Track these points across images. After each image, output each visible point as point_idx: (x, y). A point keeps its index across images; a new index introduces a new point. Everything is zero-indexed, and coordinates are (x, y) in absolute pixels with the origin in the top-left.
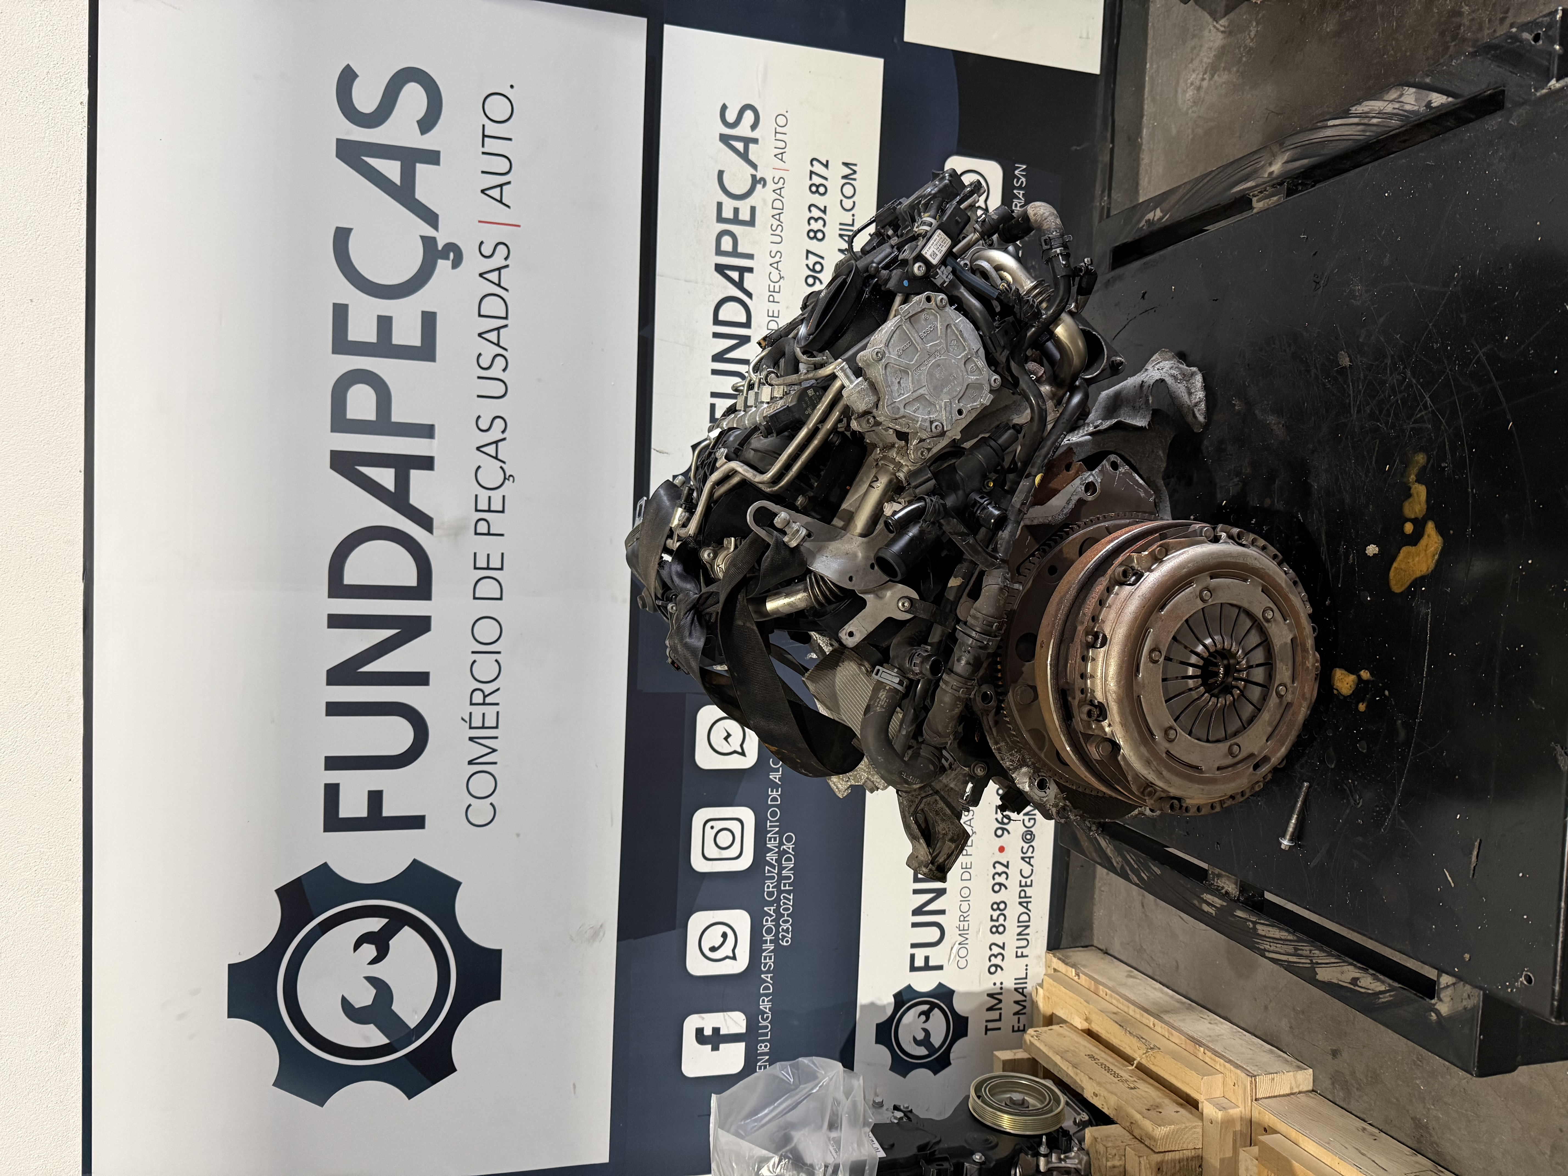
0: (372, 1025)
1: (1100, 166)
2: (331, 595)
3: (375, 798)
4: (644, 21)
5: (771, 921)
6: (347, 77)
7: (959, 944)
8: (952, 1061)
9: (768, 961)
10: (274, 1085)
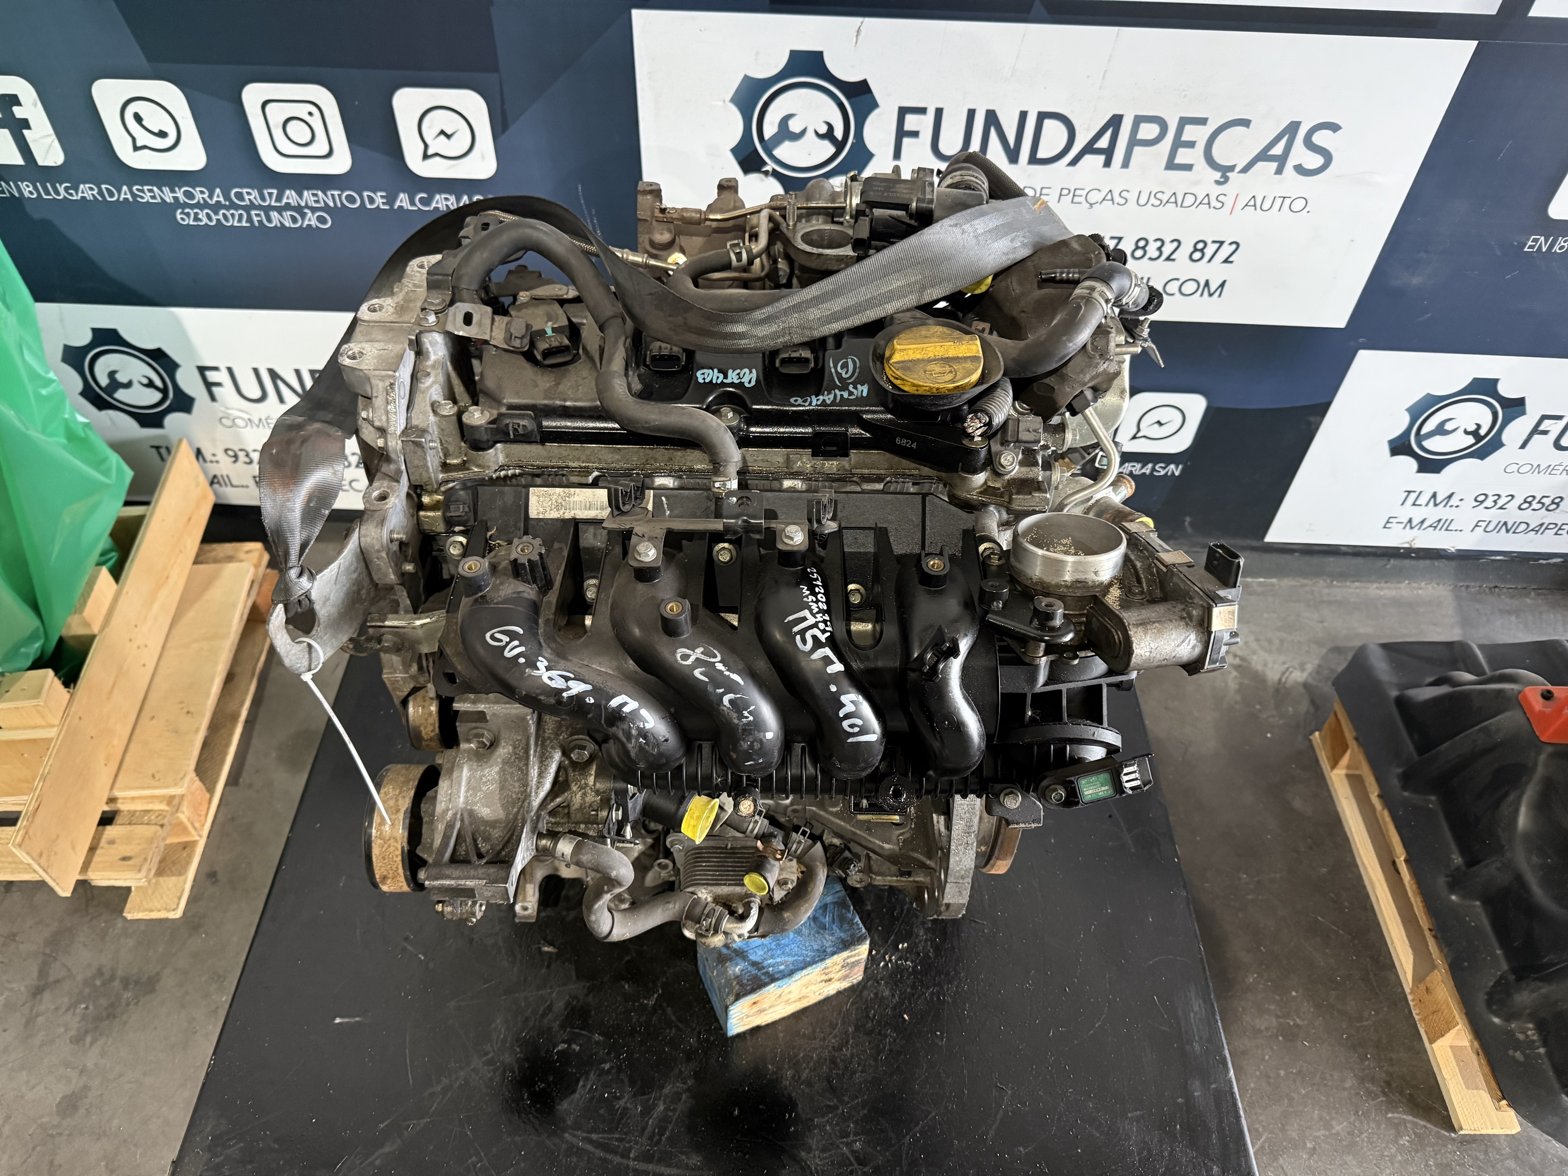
5: (203, 198)
7: (250, 420)
8: (104, 412)
9: (149, 194)
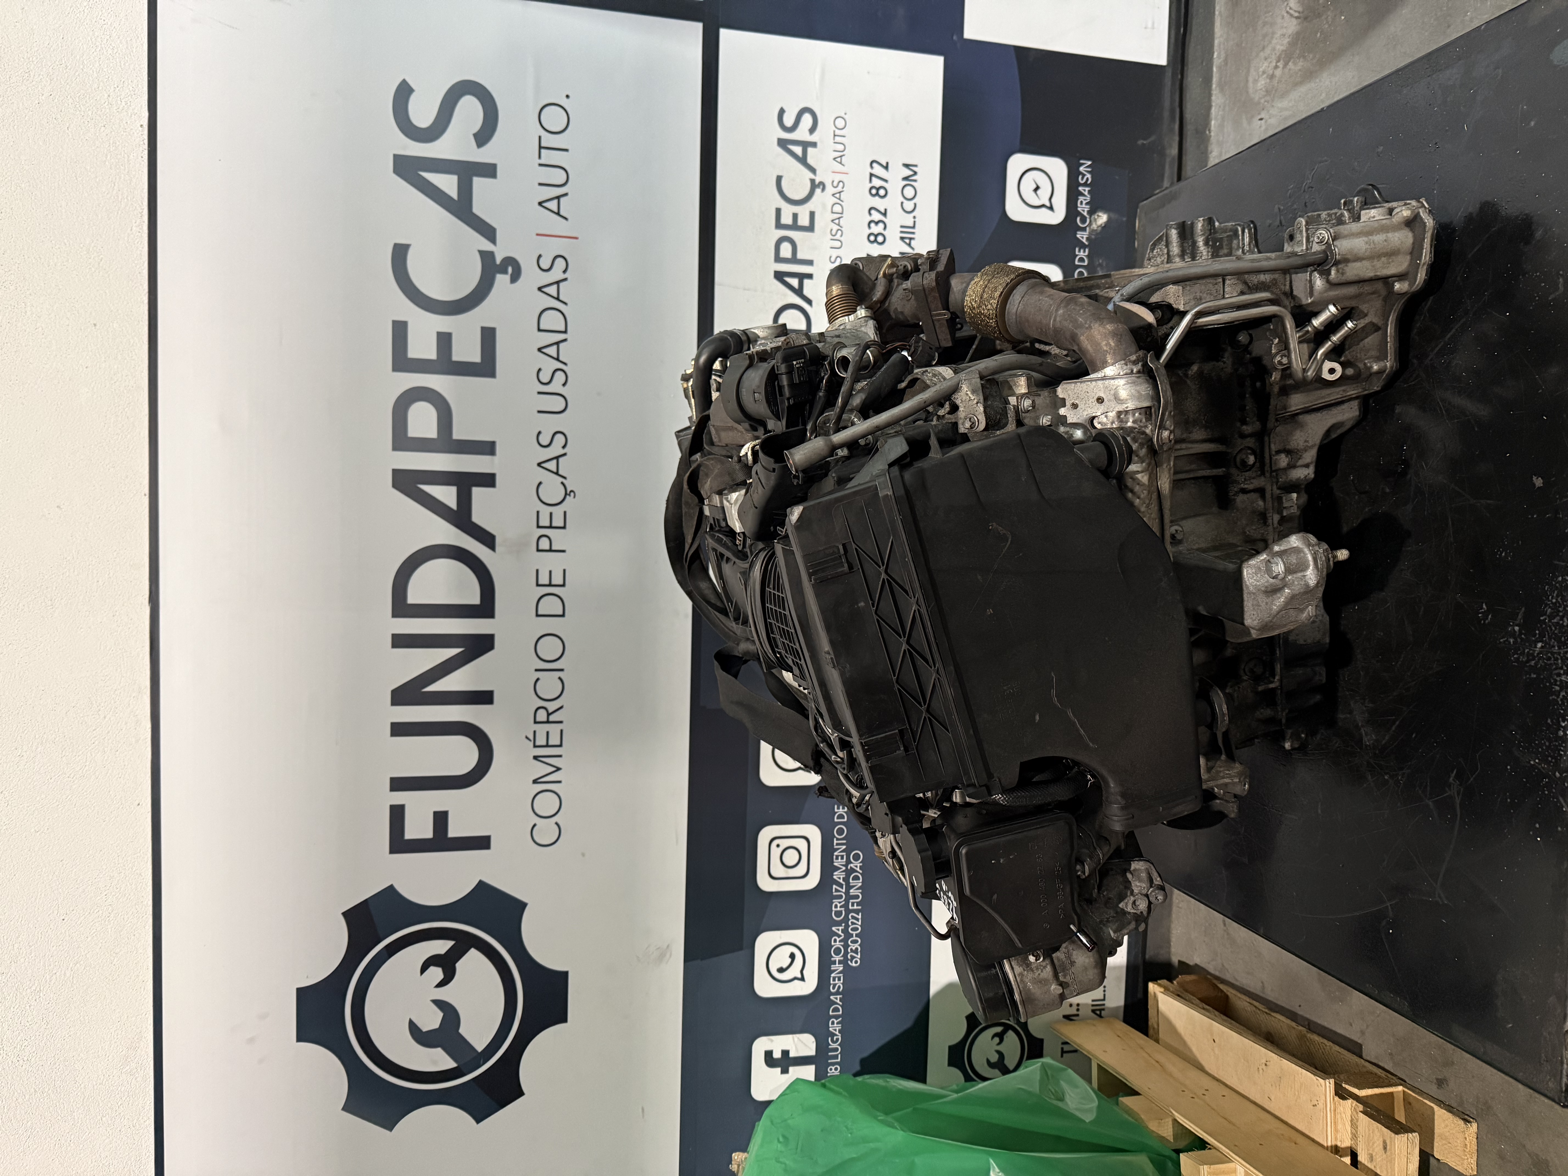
0: (439, 1050)
1: (1168, 160)
2: (395, 615)
3: (441, 819)
4: (700, 26)
5: (840, 941)
6: (404, 92)
9: (837, 982)
10: (343, 1109)
